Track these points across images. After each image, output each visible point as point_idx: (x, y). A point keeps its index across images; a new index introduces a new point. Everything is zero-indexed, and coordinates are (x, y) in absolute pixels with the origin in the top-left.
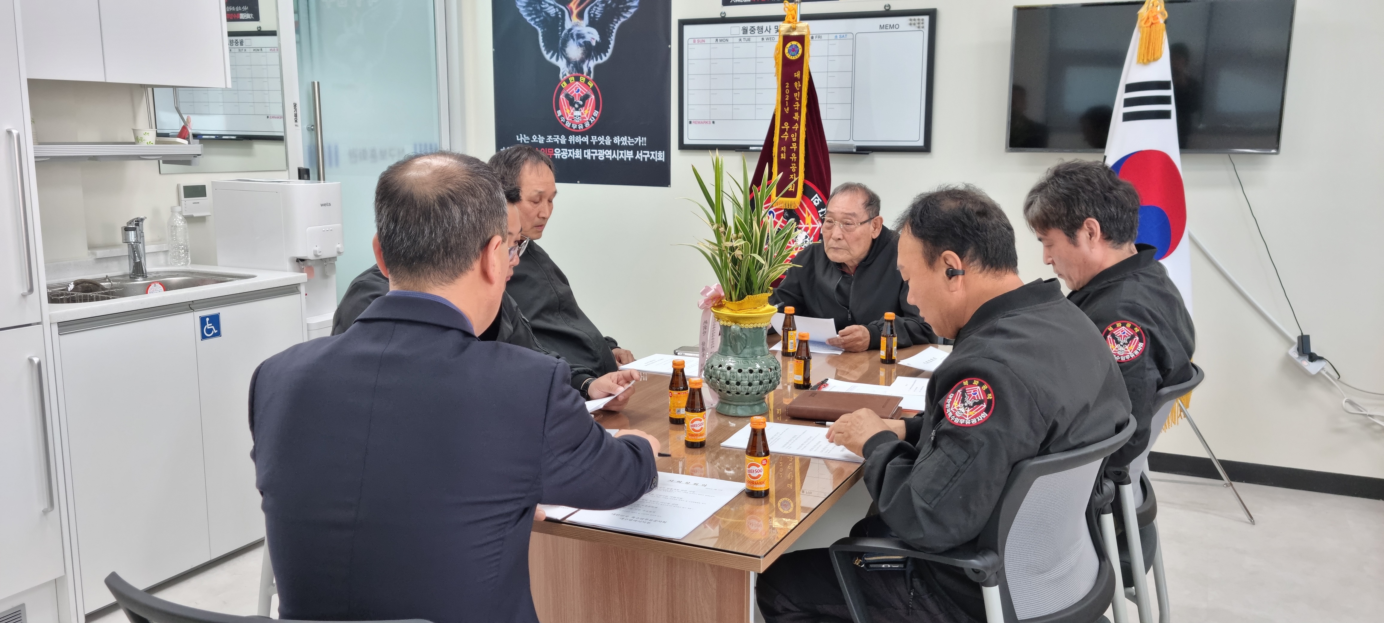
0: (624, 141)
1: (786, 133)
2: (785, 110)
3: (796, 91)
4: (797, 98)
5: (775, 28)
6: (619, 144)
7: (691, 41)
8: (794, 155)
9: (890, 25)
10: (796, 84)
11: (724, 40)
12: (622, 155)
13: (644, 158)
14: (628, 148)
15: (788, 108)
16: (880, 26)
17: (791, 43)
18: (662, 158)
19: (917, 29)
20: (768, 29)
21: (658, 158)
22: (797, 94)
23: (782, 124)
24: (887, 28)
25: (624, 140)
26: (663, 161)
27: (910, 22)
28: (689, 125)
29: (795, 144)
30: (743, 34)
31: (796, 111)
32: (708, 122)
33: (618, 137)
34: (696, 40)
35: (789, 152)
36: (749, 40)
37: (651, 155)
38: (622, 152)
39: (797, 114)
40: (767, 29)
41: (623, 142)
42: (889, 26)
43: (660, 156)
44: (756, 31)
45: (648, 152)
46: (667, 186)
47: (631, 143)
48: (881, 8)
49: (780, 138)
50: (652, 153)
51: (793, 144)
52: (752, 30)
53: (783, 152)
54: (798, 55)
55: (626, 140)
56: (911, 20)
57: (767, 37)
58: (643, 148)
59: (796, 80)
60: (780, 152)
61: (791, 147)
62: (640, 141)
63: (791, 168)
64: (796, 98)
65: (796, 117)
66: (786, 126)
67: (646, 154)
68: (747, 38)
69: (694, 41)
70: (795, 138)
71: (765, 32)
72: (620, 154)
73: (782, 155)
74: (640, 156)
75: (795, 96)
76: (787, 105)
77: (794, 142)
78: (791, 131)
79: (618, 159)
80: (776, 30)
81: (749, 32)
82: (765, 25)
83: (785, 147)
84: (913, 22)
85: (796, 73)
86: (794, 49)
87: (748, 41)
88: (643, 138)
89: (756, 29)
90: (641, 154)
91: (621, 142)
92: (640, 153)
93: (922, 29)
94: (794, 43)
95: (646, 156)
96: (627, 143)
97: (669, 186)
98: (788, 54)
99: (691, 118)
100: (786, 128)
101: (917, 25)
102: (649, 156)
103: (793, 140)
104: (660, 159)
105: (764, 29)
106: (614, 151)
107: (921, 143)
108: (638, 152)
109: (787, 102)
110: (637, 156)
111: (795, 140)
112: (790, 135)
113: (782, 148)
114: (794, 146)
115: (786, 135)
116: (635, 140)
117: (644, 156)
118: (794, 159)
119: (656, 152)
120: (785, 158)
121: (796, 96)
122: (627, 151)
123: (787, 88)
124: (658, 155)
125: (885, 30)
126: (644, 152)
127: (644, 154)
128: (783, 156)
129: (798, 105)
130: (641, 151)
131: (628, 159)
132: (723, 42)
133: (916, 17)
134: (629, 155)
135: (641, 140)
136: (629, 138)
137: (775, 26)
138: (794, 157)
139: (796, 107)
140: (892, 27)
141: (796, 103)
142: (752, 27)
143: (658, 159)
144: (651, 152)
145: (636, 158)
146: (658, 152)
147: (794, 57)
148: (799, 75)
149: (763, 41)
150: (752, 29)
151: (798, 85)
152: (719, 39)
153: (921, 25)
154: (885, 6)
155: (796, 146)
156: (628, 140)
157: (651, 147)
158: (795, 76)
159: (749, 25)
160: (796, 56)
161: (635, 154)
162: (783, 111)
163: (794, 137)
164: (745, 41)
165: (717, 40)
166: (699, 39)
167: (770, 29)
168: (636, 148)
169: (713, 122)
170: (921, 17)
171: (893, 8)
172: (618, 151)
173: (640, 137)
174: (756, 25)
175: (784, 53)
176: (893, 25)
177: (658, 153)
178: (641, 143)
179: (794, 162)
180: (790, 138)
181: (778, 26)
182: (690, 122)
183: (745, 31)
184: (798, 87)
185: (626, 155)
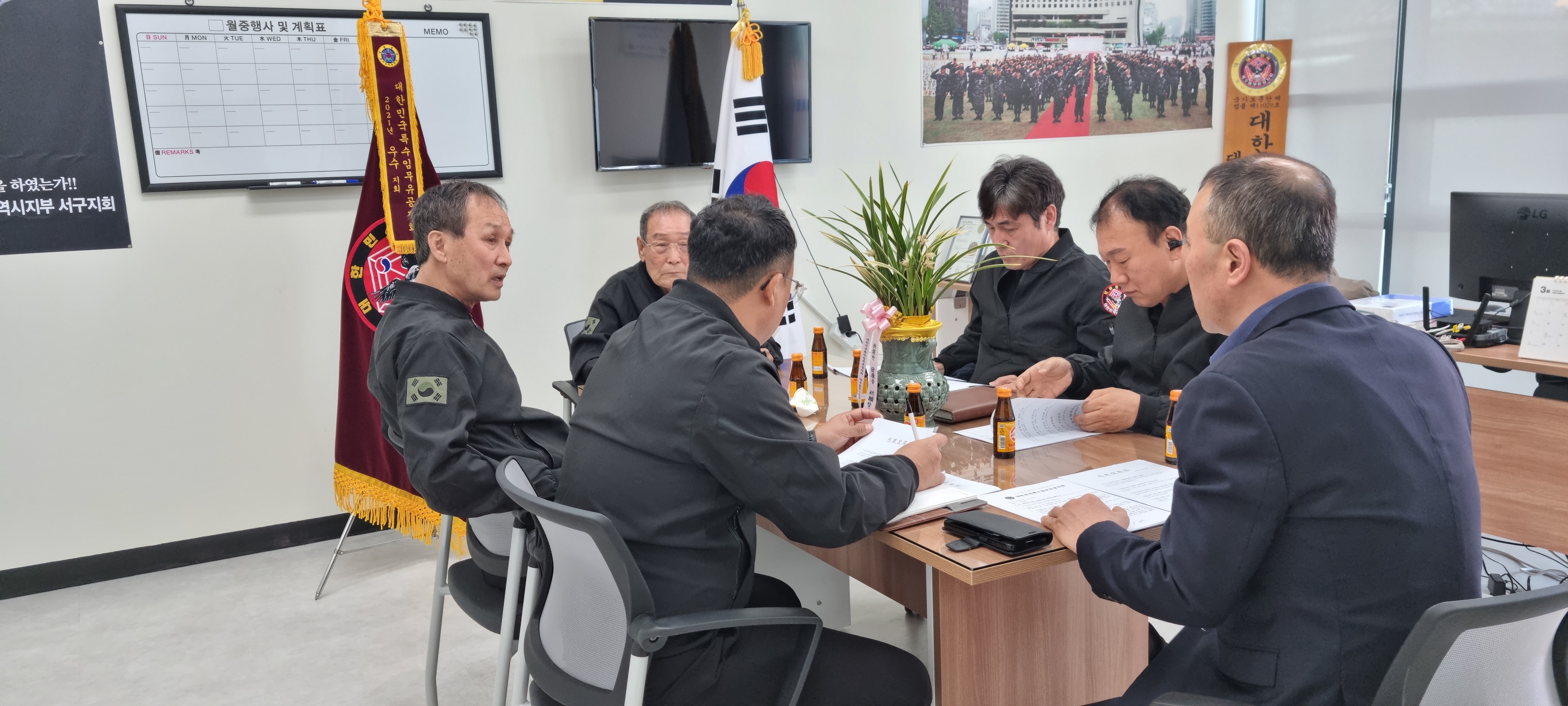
0: (33, 186)
1: (394, 160)
2: (389, 131)
3: (400, 107)
4: (402, 116)
5: (279, 25)
6: (22, 190)
7: (143, 37)
8: (410, 186)
9: (437, 30)
10: (398, 98)
11: (200, 38)
12: (30, 207)
13: (75, 209)
14: (41, 195)
15: (391, 128)
16: (425, 30)
17: (384, 47)
18: (111, 206)
19: (470, 36)
20: (269, 26)
21: (102, 206)
22: (400, 110)
23: (387, 149)
24: (433, 33)
25: (32, 183)
26: (114, 210)
27: (460, 27)
28: (157, 156)
29: (410, 172)
30: (230, 30)
31: (403, 132)
32: (189, 152)
33: (20, 180)
34: (151, 35)
35: (404, 183)
36: (240, 38)
37: (88, 203)
38: (30, 202)
39: (404, 136)
40: (266, 26)
41: (31, 187)
42: (435, 30)
43: (108, 204)
44: (251, 28)
45: (83, 199)
46: (126, 246)
47: (47, 187)
48: (421, 9)
49: (388, 167)
50: (91, 200)
51: (407, 173)
52: (244, 26)
53: (396, 183)
54: (395, 61)
55: (36, 183)
56: (460, 25)
57: (268, 36)
58: (73, 194)
59: (398, 93)
60: (391, 185)
61: (406, 177)
62: (64, 184)
63: (407, 202)
64: (400, 116)
65: (404, 139)
66: (393, 151)
67: (80, 202)
68: (236, 36)
69: (148, 37)
70: (410, 166)
71: (264, 29)
72: (26, 206)
73: (395, 187)
74: (68, 206)
75: (398, 113)
76: (389, 125)
77: (409, 170)
78: (401, 158)
79: (24, 213)
80: (281, 27)
81: (238, 28)
82: (263, 20)
83: (398, 177)
84: (464, 27)
85: (397, 85)
86: (388, 55)
87: (239, 41)
88: (69, 179)
89: (250, 24)
90: (69, 203)
91: (26, 188)
92: (66, 201)
93: (475, 37)
94: (388, 46)
95: (79, 206)
96: (39, 187)
97: (129, 246)
98: (382, 60)
99: (157, 146)
100: (393, 154)
101: (469, 32)
102: (86, 205)
103: (408, 168)
104: (107, 208)
105: (263, 26)
106: (15, 202)
107: (491, 167)
108: (62, 200)
109: (389, 121)
110: (63, 206)
111: (410, 168)
112: (400, 162)
113: (395, 179)
114: (409, 175)
115: (395, 162)
116: (55, 183)
117: (74, 205)
118: (410, 191)
119: (98, 198)
120: (399, 190)
121: (400, 113)
122: (42, 200)
123: (387, 103)
124: (102, 203)
125: (431, 35)
126: (75, 199)
127: (74, 202)
128: (397, 189)
129: (405, 125)
130: (69, 199)
131: (43, 212)
132: (198, 40)
133: (468, 22)
134: (47, 205)
135: (63, 182)
136: (42, 180)
137: (279, 23)
138: (410, 189)
139: (403, 127)
140: (440, 32)
141: (401, 122)
142: (244, 22)
143: (103, 208)
144: (88, 199)
145: (60, 209)
146: (101, 198)
147: (390, 64)
148: (401, 86)
149: (263, 41)
150: (244, 24)
151: (401, 99)
152: (190, 36)
153: (474, 32)
154: (425, 6)
155: (412, 175)
156: (39, 182)
157: (85, 190)
158: (397, 88)
159: (238, 19)
160: (393, 63)
161: (57, 204)
162: (386, 133)
163: (408, 164)
164: (235, 40)
165: (187, 37)
166: (156, 34)
167: (272, 26)
168: (57, 195)
169: (198, 151)
170: (473, 23)
171: (436, 9)
172: (22, 201)
173: (63, 178)
174: (249, 19)
175: (378, 59)
176: (441, 30)
177: (102, 200)
178: (67, 186)
179: (410, 195)
180: (402, 166)
181: (283, 23)
182: (158, 153)
183: (232, 26)
184: (401, 102)
185: (40, 206)
